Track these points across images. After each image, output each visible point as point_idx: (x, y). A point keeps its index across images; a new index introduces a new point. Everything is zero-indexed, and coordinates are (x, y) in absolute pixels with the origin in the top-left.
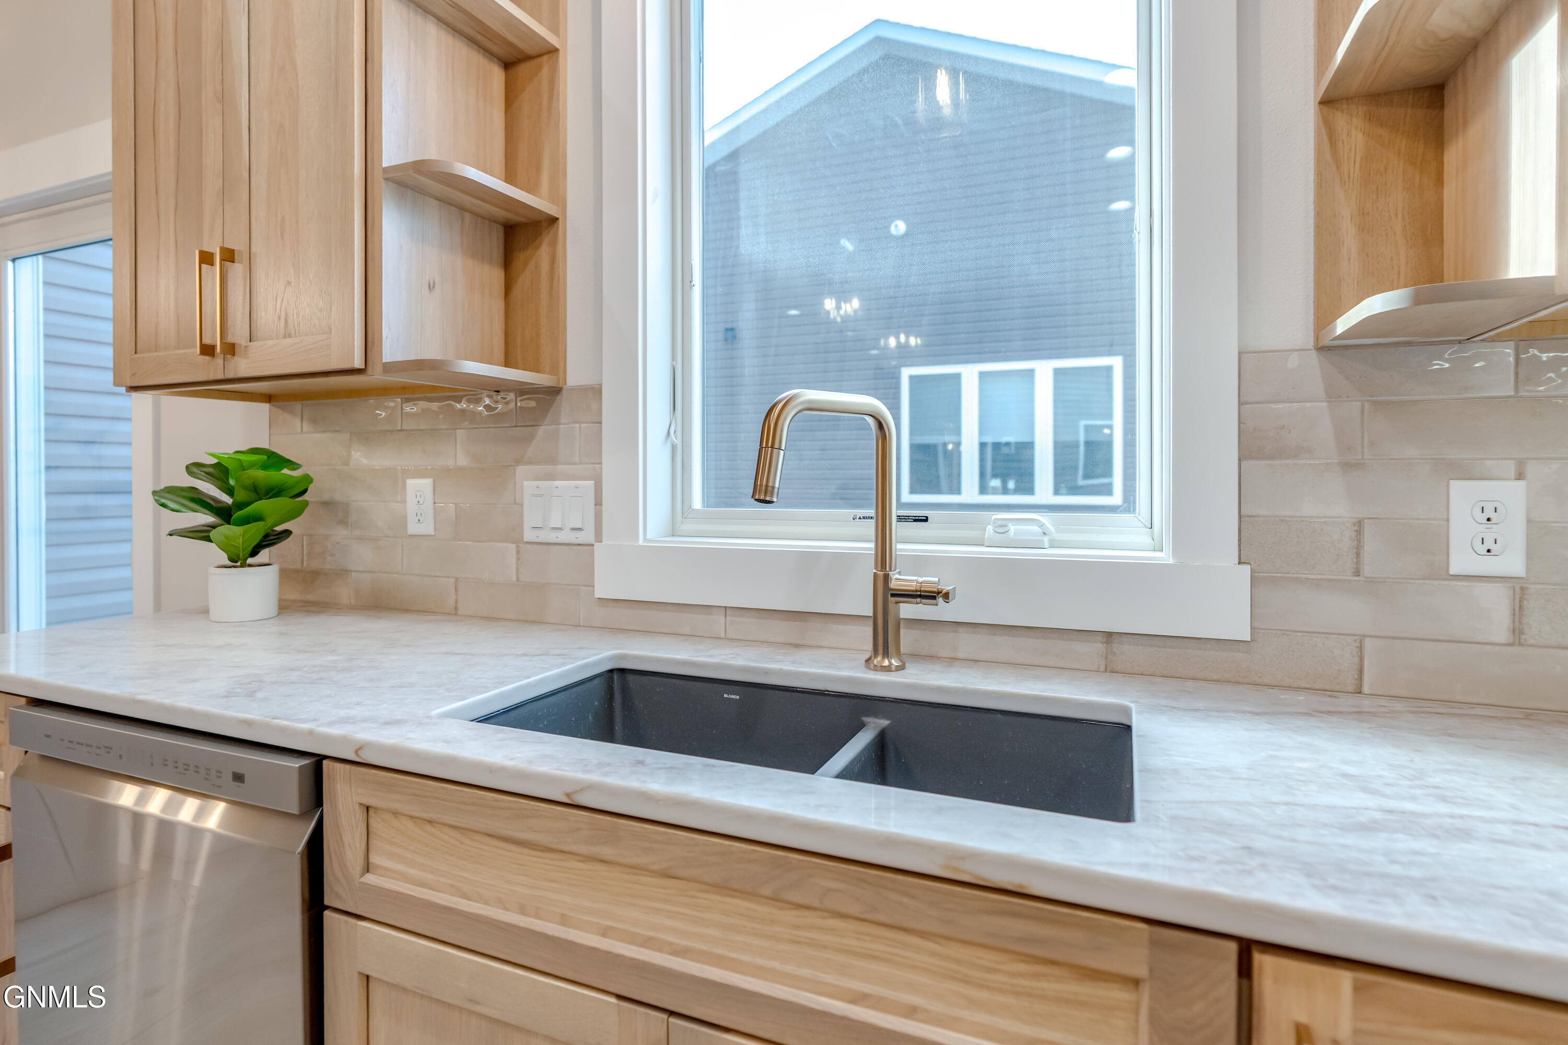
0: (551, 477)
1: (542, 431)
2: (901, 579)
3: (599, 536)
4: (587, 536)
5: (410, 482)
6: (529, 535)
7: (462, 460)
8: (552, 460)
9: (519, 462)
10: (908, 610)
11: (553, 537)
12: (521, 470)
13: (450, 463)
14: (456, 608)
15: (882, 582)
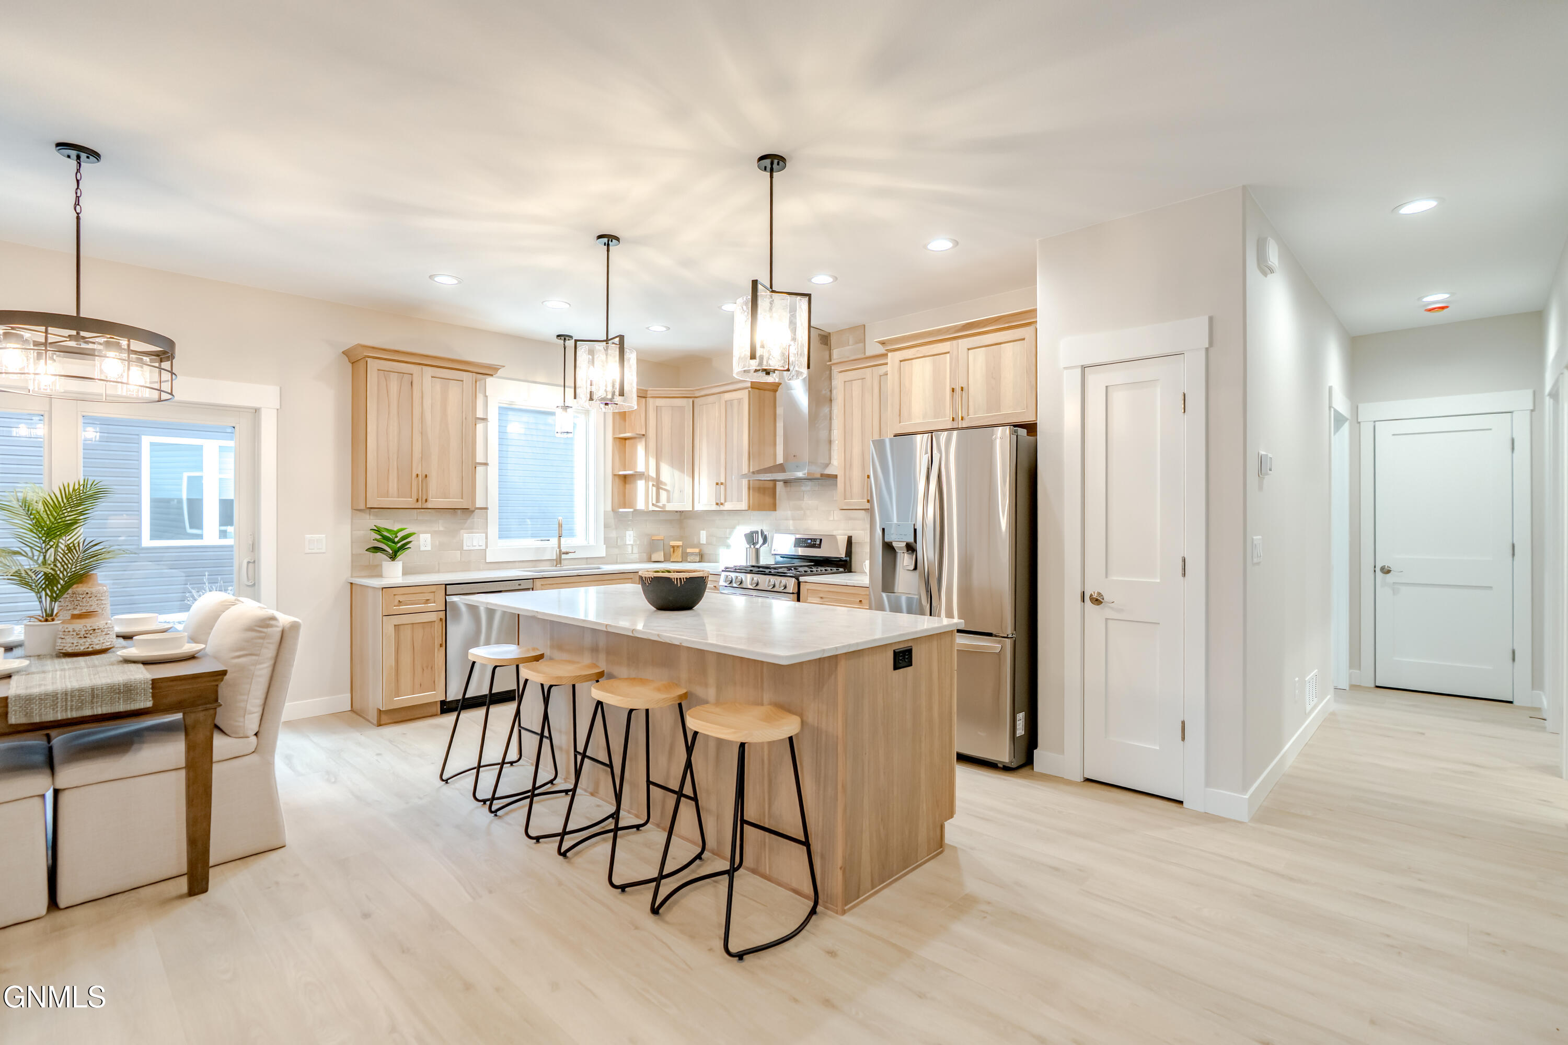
0: (472, 533)
1: (469, 521)
2: (563, 550)
3: (487, 547)
4: (484, 547)
5: (421, 535)
6: (465, 548)
7: (441, 529)
8: (472, 529)
9: (462, 529)
10: (564, 556)
11: (473, 548)
12: (462, 531)
13: (437, 529)
14: (439, 570)
15: (560, 551)
